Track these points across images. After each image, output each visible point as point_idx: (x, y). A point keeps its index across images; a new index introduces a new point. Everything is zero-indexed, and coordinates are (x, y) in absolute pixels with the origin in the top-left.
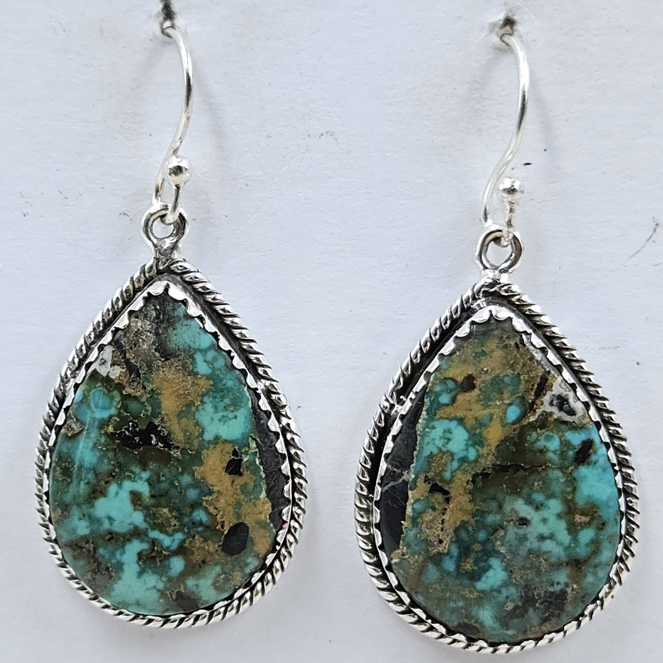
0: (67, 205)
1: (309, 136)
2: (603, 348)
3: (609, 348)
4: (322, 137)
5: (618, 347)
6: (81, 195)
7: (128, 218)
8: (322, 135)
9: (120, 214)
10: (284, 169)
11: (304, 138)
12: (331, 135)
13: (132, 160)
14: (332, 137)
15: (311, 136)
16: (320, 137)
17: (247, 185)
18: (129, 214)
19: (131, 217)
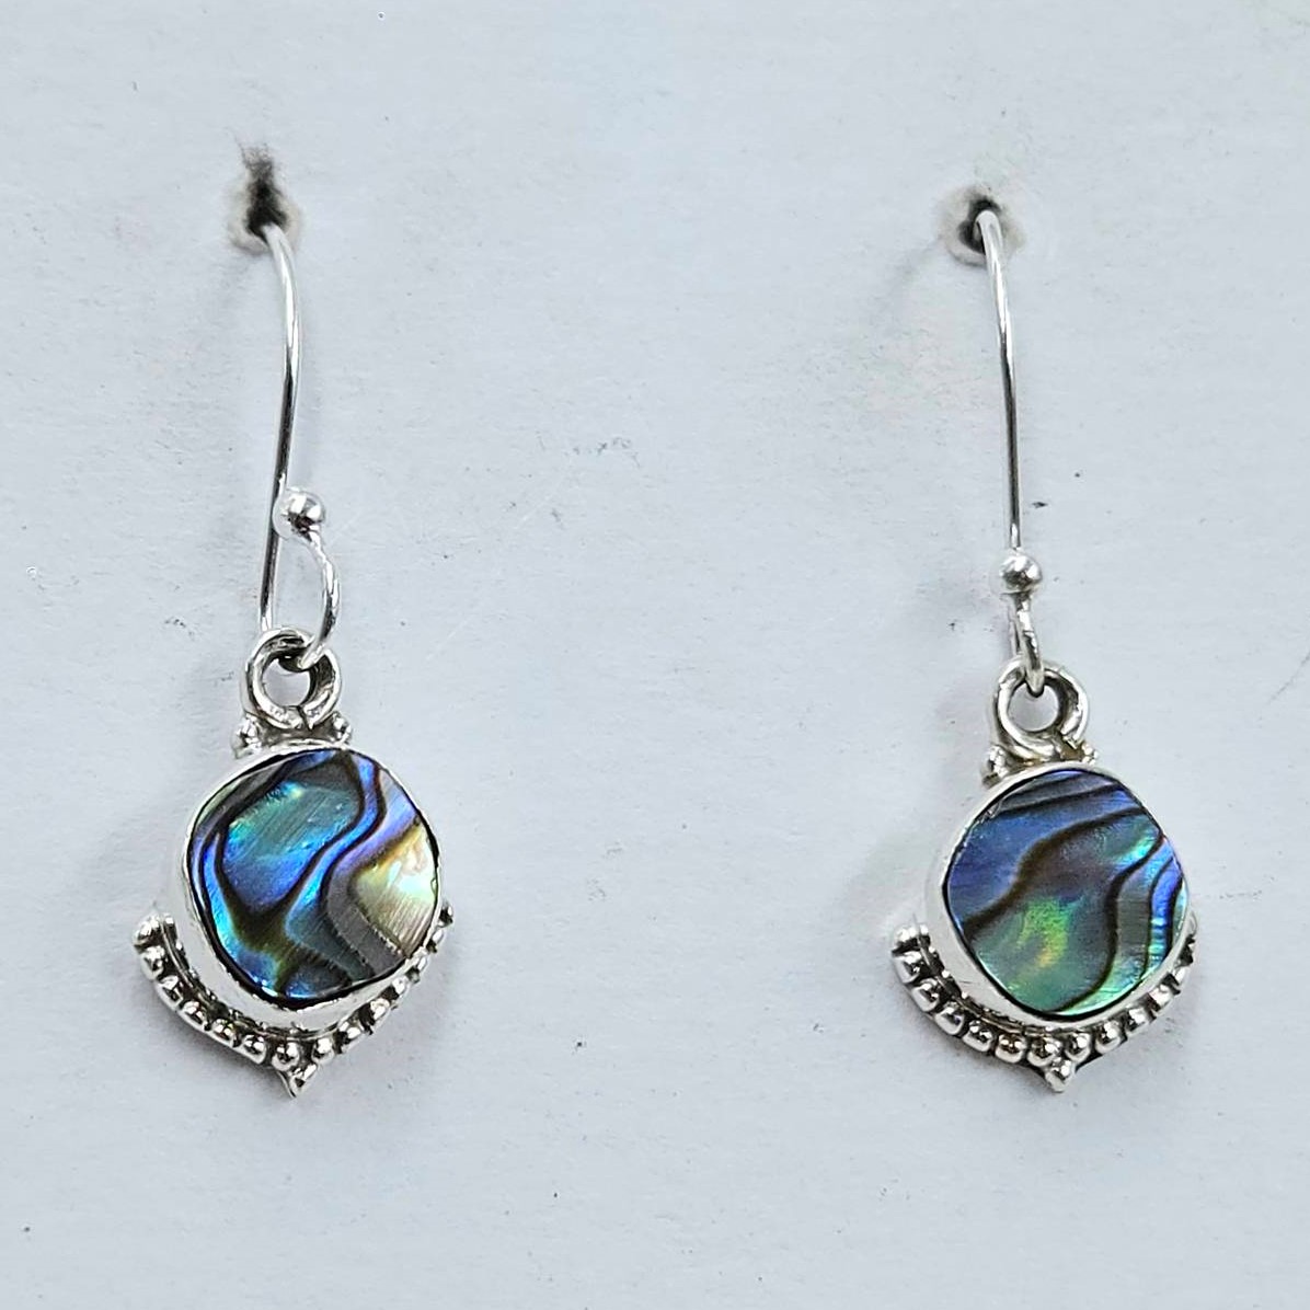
0: (48, 605)
1: (576, 450)
2: (1230, 896)
3: (1242, 895)
4: (604, 451)
5: (1260, 892)
6: (78, 582)
7: (186, 630)
8: (604, 446)
9: (167, 622)
10: (525, 518)
11: (566, 454)
12: (624, 446)
13: (191, 503)
14: (626, 450)
15: (581, 451)
16: (600, 451)
17: (446, 557)
18: (185, 622)
19: (191, 628)
